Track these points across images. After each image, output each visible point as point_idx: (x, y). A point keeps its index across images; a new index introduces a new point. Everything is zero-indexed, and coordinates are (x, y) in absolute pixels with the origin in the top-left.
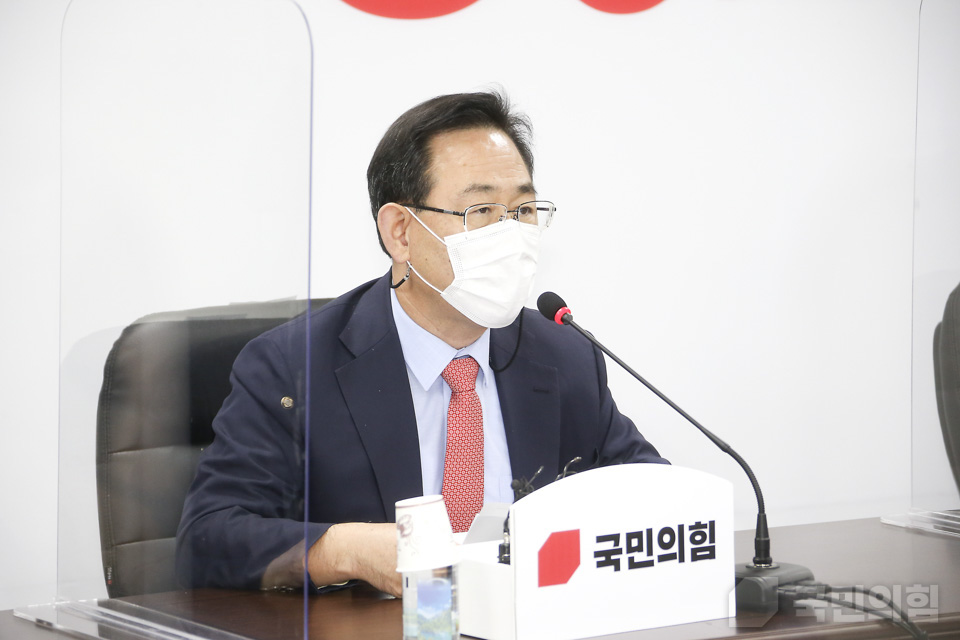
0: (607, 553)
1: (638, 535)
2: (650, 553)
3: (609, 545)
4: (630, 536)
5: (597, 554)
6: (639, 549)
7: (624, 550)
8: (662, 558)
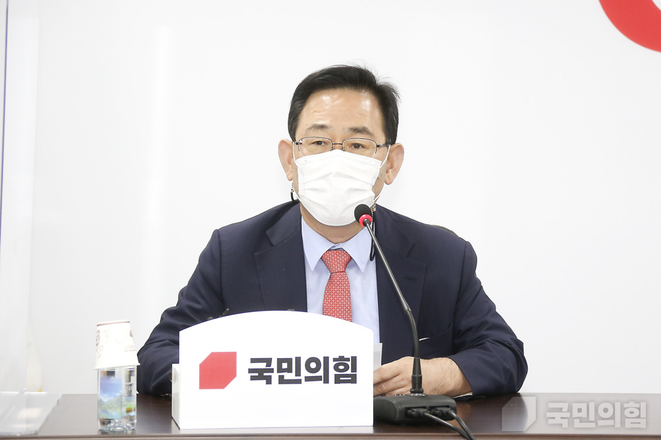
0: (260, 371)
1: (289, 361)
2: (298, 373)
3: (263, 366)
4: (280, 361)
5: (251, 371)
6: (289, 370)
7: (275, 370)
8: (308, 379)
